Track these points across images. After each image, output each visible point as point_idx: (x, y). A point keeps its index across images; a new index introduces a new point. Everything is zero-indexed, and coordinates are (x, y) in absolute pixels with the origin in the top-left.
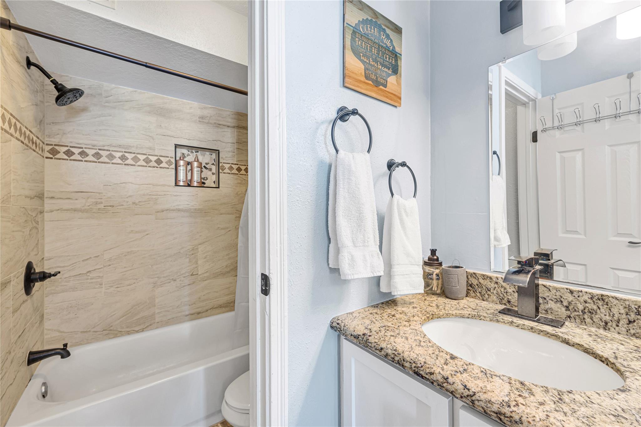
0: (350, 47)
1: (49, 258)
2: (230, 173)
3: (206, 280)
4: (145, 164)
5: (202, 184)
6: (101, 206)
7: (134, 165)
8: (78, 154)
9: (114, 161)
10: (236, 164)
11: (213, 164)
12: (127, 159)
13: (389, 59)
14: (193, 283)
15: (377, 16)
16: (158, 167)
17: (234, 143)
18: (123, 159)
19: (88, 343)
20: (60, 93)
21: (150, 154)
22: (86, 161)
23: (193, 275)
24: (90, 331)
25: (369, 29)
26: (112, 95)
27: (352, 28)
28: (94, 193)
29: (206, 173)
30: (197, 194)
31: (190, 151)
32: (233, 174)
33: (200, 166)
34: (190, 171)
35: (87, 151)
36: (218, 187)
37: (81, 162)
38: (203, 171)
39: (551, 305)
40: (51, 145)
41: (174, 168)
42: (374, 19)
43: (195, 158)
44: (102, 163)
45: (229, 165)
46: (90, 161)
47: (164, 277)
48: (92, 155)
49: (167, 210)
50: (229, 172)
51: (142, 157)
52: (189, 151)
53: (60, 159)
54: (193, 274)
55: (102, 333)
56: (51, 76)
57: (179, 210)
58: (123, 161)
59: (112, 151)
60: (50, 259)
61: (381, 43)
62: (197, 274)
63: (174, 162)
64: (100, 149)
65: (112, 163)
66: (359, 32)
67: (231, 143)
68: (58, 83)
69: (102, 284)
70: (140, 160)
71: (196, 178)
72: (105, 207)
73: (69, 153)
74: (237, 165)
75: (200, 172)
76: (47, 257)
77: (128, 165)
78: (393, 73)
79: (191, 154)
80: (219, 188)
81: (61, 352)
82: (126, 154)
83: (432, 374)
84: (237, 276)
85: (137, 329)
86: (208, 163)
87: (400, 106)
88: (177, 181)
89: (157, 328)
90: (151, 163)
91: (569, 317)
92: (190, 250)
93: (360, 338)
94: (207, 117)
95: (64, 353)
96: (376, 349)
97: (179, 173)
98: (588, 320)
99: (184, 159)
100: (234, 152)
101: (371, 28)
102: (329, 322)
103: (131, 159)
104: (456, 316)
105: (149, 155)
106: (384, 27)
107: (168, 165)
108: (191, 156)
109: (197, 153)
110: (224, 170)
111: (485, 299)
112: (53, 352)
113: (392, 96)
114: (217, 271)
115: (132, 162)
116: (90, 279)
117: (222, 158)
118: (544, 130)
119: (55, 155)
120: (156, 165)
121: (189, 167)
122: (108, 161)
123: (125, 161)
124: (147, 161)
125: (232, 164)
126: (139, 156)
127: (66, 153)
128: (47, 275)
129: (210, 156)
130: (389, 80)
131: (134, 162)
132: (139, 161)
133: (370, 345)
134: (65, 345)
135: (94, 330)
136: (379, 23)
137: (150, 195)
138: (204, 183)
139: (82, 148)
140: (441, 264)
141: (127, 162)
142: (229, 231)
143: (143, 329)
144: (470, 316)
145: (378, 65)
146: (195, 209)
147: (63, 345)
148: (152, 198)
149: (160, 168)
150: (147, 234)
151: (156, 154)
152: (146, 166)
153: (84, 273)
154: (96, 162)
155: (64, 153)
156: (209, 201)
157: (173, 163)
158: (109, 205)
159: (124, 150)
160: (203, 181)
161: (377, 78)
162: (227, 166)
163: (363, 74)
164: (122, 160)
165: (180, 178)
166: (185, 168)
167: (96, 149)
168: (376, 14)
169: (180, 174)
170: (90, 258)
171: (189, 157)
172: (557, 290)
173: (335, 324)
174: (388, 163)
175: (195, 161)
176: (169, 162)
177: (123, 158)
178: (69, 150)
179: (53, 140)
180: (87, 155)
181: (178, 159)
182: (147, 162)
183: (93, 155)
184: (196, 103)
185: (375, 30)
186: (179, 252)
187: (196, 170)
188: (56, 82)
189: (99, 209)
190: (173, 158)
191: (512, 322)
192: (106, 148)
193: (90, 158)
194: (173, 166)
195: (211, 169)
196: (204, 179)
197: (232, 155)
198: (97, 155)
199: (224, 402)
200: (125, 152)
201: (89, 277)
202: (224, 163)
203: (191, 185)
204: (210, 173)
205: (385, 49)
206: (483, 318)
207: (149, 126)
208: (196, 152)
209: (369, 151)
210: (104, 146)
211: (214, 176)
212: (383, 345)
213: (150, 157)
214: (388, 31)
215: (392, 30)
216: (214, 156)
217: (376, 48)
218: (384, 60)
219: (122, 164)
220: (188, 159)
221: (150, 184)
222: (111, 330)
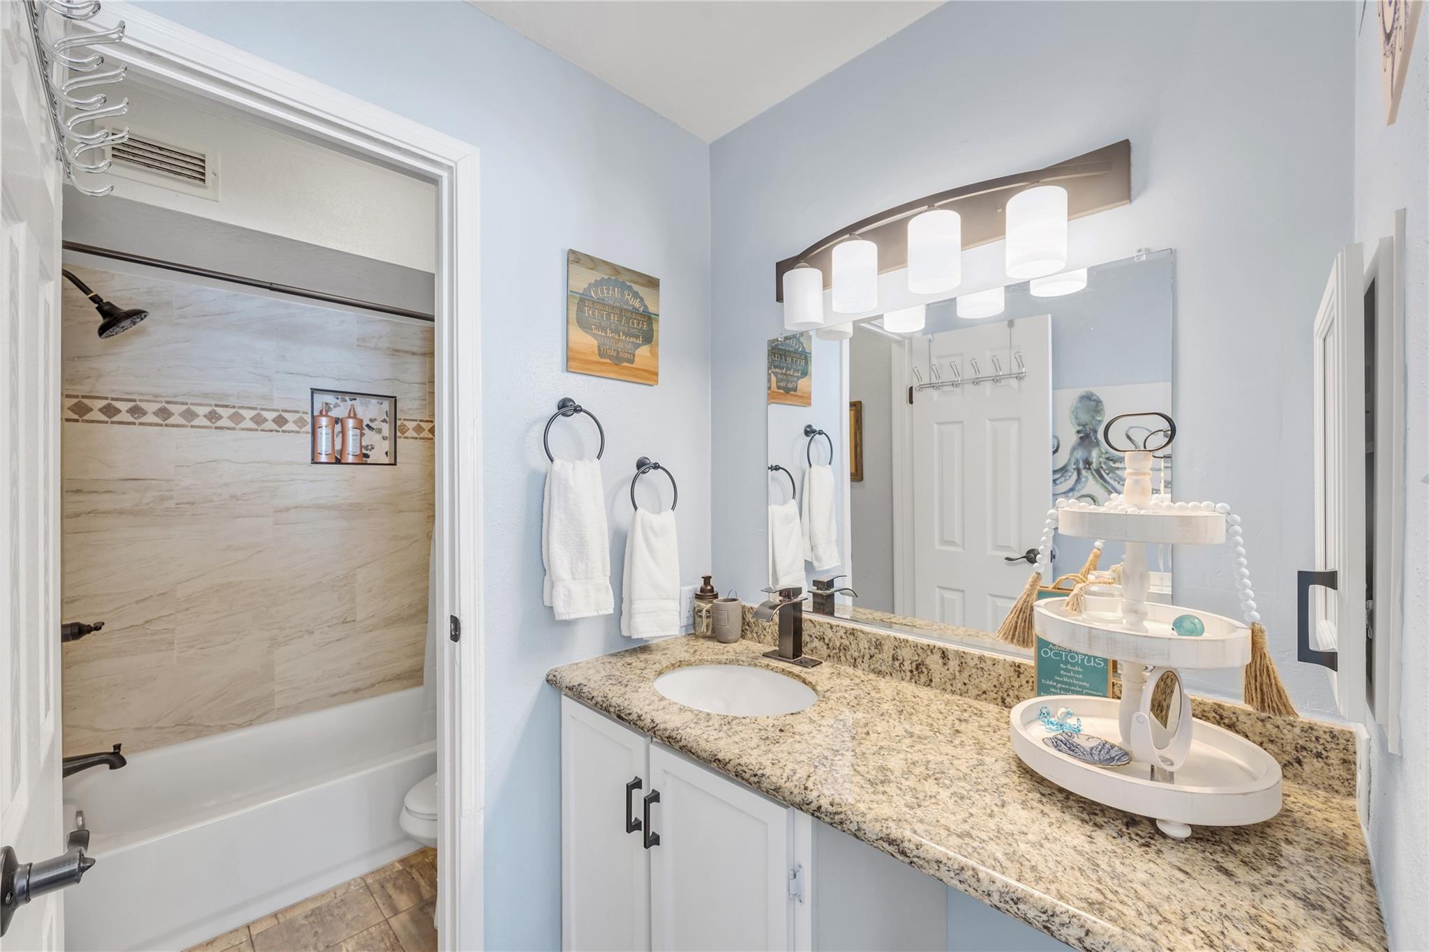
0: (576, 321)
1: (73, 599)
2: (416, 438)
3: (370, 631)
4: (255, 426)
5: (363, 459)
6: (171, 504)
7: (233, 429)
8: (127, 412)
9: (195, 423)
10: (427, 421)
11: (384, 421)
12: (220, 417)
13: (638, 324)
14: (347, 637)
15: (618, 271)
16: (279, 431)
17: (425, 384)
18: (212, 418)
19: (147, 749)
20: (107, 320)
21: (263, 407)
22: (141, 424)
23: (347, 622)
24: (150, 727)
25: (605, 291)
26: (191, 304)
27: (578, 295)
28: (157, 480)
29: (370, 438)
30: (354, 477)
31: (340, 397)
32: (423, 439)
33: (359, 426)
34: (341, 435)
35: (143, 405)
36: (393, 462)
37: (134, 426)
38: (364, 434)
39: (816, 643)
40: (77, 397)
41: (310, 431)
42: (614, 276)
43: (350, 410)
44: (173, 426)
45: (416, 423)
46: (150, 424)
47: (291, 627)
48: (154, 413)
49: (297, 507)
50: (416, 435)
51: (248, 414)
52: (338, 398)
53: (92, 422)
54: (347, 620)
55: (173, 729)
56: (90, 290)
57: (319, 507)
58: (212, 422)
59: (192, 404)
60: (74, 601)
61: (624, 306)
62: (354, 621)
63: (309, 420)
64: (168, 402)
65: (192, 426)
66: (589, 298)
67: (420, 384)
68: (102, 300)
69: (173, 643)
70: (245, 419)
71: (352, 448)
72: (177, 506)
73: (110, 411)
74: (430, 423)
75: (359, 437)
76: (69, 598)
77: (221, 428)
78: (644, 342)
79: (341, 404)
80: (395, 464)
81: (111, 758)
82: (219, 410)
83: (630, 714)
84: (427, 622)
85: (239, 721)
86: (375, 419)
87: (657, 384)
88: (316, 454)
89: (277, 719)
90: (266, 423)
91: (829, 656)
92: (340, 578)
93: (575, 690)
94: (374, 337)
95: (115, 759)
96: (588, 699)
97: (319, 440)
98: (843, 658)
99: (329, 414)
100: (423, 400)
101: (608, 289)
102: (545, 675)
103: (228, 418)
104: (712, 662)
105: (262, 409)
106: (629, 284)
107: (299, 427)
108: (342, 407)
109: (353, 402)
110: (405, 433)
111: (761, 640)
112: (96, 759)
113: (643, 373)
114: (392, 614)
115: (230, 424)
116: (151, 634)
117: (401, 410)
118: (921, 388)
119: (83, 416)
120: (275, 427)
121: (338, 428)
122: (184, 422)
123: (216, 422)
124: (259, 420)
125: (421, 421)
126: (242, 412)
127: (104, 410)
128: (85, 628)
129: (379, 406)
130: (638, 352)
131: (234, 423)
132: (243, 421)
133: (582, 694)
134: (117, 747)
135: (159, 724)
136: (621, 280)
137: (264, 481)
138: (367, 456)
139: (135, 401)
140: (716, 596)
141: (219, 424)
142: (416, 541)
143: (251, 721)
144: (728, 662)
145: (619, 336)
146: (351, 505)
147: (114, 746)
148: (269, 487)
149: (283, 431)
150: (259, 552)
151: (275, 408)
152: (256, 430)
153: (139, 624)
154: (161, 425)
155: (101, 410)
156: (376, 489)
157: (308, 423)
158: (185, 501)
159: (214, 402)
160: (364, 451)
161: (618, 352)
162: (411, 425)
163: (597, 352)
164: (210, 420)
165: (322, 448)
166: (330, 431)
167: (161, 402)
168: (616, 269)
169: (321, 442)
170: (150, 597)
171: (338, 408)
172: (821, 625)
173: (551, 677)
174: (638, 462)
175: (349, 417)
176: (300, 422)
177: (213, 416)
178: (109, 405)
179: (78, 387)
180: (144, 413)
181: (316, 413)
182: (257, 423)
183: (156, 413)
184: (352, 313)
185: (614, 291)
186: (320, 582)
187: (351, 433)
188: (99, 300)
189: (167, 509)
190: (307, 413)
191: (768, 665)
192: (179, 399)
193: (150, 418)
194: (309, 428)
195: (381, 429)
196: (366, 448)
197: (421, 405)
198: (164, 413)
199: (404, 808)
200: (216, 406)
201: (149, 632)
202: (405, 420)
203: (343, 461)
204: (378, 437)
205: (632, 313)
206: (742, 663)
207: (261, 358)
208: (351, 400)
209: (599, 457)
210: (175, 396)
211: (387, 442)
212: (595, 694)
213: (264, 414)
214: (636, 288)
215: (643, 285)
216: (386, 405)
217: (617, 314)
218: (629, 327)
219: (211, 428)
220: (334, 413)
221: (263, 462)
222: (190, 725)
